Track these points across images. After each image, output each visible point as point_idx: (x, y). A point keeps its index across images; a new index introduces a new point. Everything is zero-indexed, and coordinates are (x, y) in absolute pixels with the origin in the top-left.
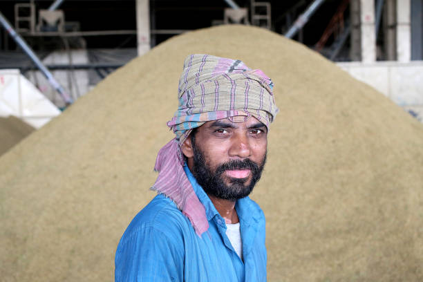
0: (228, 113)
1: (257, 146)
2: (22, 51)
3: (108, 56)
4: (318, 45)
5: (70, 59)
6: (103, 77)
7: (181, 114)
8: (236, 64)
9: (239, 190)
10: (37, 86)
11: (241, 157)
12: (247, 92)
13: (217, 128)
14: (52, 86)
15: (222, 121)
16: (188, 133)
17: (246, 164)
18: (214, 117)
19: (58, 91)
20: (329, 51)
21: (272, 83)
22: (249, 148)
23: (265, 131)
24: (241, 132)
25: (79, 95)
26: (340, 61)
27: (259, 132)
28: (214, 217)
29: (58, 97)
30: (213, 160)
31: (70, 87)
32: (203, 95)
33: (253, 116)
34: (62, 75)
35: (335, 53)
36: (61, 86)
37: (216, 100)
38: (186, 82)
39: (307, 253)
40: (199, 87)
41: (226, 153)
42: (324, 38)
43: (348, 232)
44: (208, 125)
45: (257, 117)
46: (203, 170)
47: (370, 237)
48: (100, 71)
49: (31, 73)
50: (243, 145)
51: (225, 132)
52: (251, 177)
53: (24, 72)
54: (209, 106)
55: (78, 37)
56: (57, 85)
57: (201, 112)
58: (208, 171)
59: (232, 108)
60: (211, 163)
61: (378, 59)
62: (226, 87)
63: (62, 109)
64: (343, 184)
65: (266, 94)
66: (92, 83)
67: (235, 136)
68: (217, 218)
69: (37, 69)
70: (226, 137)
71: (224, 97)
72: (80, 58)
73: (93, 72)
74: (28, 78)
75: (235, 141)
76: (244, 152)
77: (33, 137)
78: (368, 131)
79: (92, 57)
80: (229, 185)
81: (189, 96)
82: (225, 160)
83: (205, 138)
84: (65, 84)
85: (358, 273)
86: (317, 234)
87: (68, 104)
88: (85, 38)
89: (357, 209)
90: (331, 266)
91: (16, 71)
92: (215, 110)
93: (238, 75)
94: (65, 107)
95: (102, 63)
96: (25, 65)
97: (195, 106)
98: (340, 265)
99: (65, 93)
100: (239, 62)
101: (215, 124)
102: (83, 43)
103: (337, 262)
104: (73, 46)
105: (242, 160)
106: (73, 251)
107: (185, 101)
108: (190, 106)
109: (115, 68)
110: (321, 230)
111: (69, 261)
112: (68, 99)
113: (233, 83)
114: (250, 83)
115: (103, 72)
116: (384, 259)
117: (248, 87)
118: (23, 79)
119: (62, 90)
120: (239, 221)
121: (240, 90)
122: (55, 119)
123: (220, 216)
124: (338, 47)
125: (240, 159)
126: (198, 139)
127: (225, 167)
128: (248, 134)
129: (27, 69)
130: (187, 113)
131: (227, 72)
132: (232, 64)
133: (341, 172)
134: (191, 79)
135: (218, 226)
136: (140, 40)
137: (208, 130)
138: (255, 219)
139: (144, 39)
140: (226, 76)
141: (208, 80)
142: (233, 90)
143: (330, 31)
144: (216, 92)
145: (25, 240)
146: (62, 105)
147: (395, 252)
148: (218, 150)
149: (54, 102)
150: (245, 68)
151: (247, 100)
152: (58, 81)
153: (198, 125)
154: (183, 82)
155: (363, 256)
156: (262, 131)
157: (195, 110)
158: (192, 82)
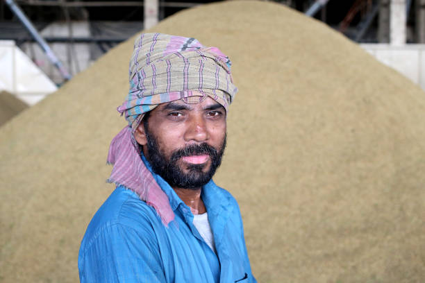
0: (182, 93)
1: (215, 130)
2: (19, 22)
3: (111, 29)
4: (342, 24)
5: (71, 31)
6: (104, 51)
7: (132, 97)
8: (189, 42)
9: (197, 177)
10: (34, 60)
11: (198, 141)
12: (201, 71)
13: (171, 110)
14: (49, 60)
15: (175, 102)
16: (140, 118)
17: (204, 148)
18: (167, 99)
19: (56, 66)
20: (354, 31)
21: (229, 61)
22: (205, 131)
23: (224, 113)
24: (197, 114)
25: (78, 71)
26: (366, 42)
27: (217, 114)
28: (179, 206)
29: (56, 73)
30: (168, 145)
31: (69, 61)
32: (155, 76)
33: (209, 96)
34: (61, 48)
35: (360, 33)
36: (60, 61)
37: (169, 81)
38: (137, 63)
39: (319, 252)
40: (149, 67)
41: (181, 139)
42: (350, 17)
43: (365, 231)
44: (161, 107)
45: (213, 97)
46: (157, 157)
47: (389, 237)
48: (102, 45)
49: (27, 46)
50: (199, 127)
51: (179, 115)
52: (210, 162)
53: (20, 43)
54: (161, 86)
55: (80, 8)
56: (54, 59)
57: (153, 94)
58: (163, 157)
59: (186, 88)
60: (166, 149)
61: (409, 41)
62: (178, 66)
63: (58, 85)
64: (361, 178)
65: (222, 72)
66: (93, 57)
67: (190, 119)
68: (181, 206)
69: (33, 40)
70: (181, 120)
71: (176, 77)
72: (81, 30)
73: (95, 46)
74: (24, 50)
75: (191, 124)
76: (201, 136)
77: (25, 115)
78: (392, 121)
79: (94, 30)
80: (186, 172)
81: (139, 78)
82: (180, 145)
83: (159, 122)
84: (64, 58)
85: (373, 276)
86: (330, 232)
87: (66, 80)
88: (88, 9)
89: (376, 206)
90: (344, 267)
91: (11, 43)
92: (167, 91)
93: (190, 52)
94: (62, 83)
95: (104, 37)
96: (21, 36)
97: (146, 88)
98: (354, 268)
99: (64, 68)
100: (193, 39)
101: (168, 106)
102: (85, 14)
103: (351, 264)
104: (75, 17)
105: (199, 144)
106: (62, 242)
107: (135, 83)
108: (141, 88)
109: (119, 42)
110: (335, 227)
111: (58, 252)
112: (66, 74)
113: (186, 61)
114: (204, 61)
115: (105, 46)
116: (404, 262)
117: (202, 65)
118: (18, 52)
119: (60, 64)
120: (206, 211)
121: (193, 68)
122: (50, 96)
123: (185, 205)
124: (364, 26)
125: (196, 143)
126: (151, 123)
127: (181, 153)
128: (205, 116)
129: (24, 41)
130: (138, 96)
131: (179, 50)
132: (185, 43)
133: (360, 164)
134: (141, 60)
135: (184, 215)
136: (147, 13)
137: (161, 113)
138: (223, 207)
139: (151, 11)
140: (178, 54)
141: (160, 59)
142: (186, 69)
143: (357, 9)
144: (168, 72)
145: (11, 227)
146: (60, 81)
147: (416, 255)
148: (173, 135)
149: (51, 77)
150: (199, 46)
151: (201, 79)
152: (56, 54)
153: (150, 108)
154: (133, 64)
155: (381, 258)
156: (220, 113)
157: (146, 92)
158: (143, 63)
